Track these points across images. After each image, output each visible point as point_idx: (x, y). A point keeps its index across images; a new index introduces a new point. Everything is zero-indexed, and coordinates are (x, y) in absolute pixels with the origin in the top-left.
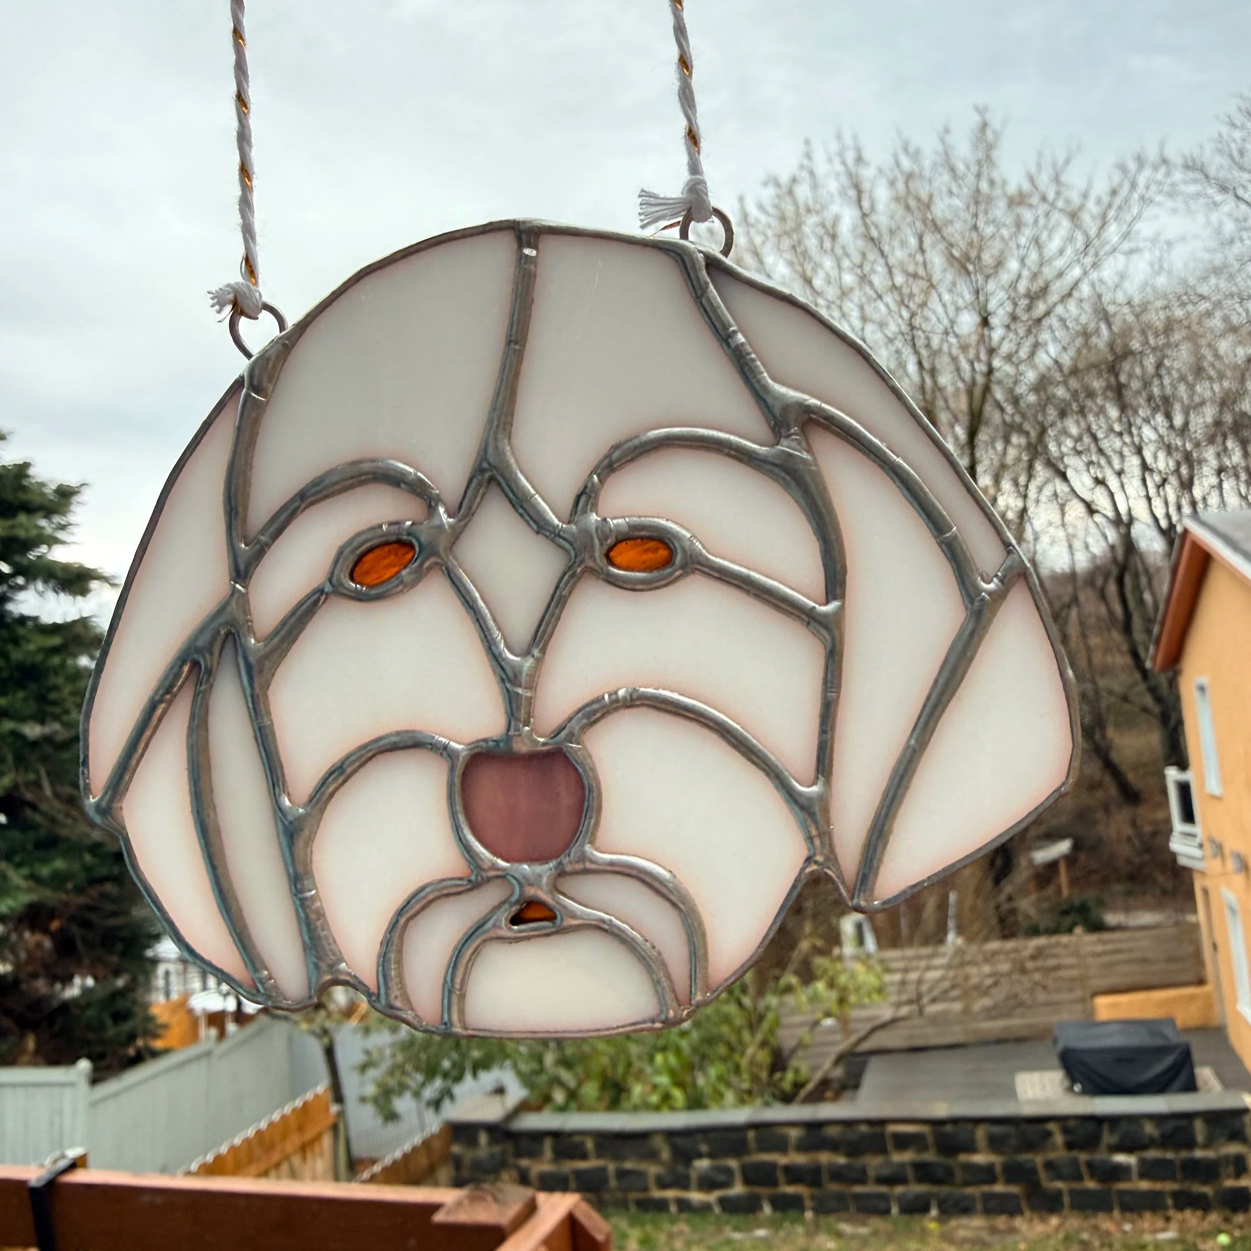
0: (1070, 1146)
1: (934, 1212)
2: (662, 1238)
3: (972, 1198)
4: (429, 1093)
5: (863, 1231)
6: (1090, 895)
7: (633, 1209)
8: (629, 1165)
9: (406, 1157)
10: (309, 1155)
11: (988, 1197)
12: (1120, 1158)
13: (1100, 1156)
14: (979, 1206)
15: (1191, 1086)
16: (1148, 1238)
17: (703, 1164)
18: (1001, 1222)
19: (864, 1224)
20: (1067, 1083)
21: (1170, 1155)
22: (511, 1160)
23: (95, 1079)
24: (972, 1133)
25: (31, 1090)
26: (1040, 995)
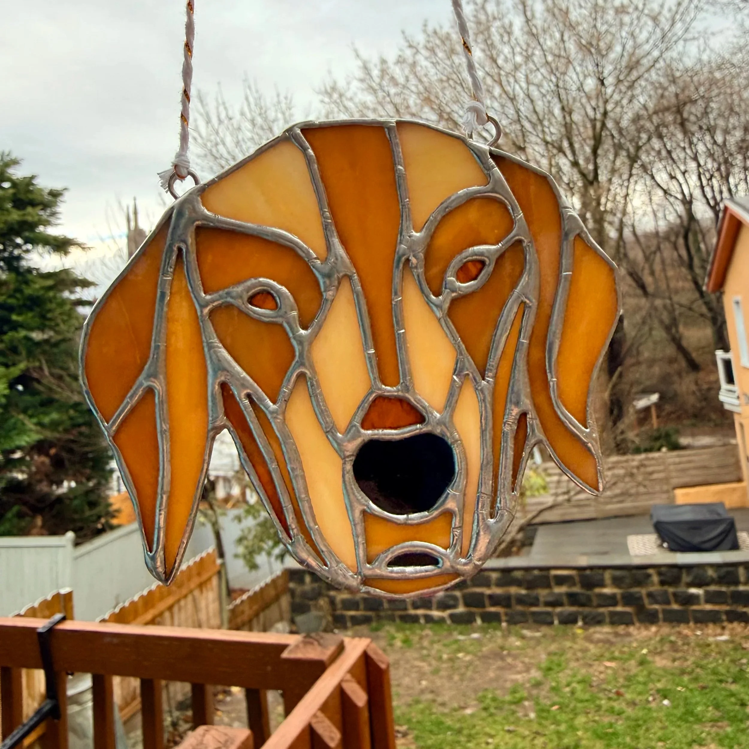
0: (662, 583)
1: (580, 623)
2: (415, 639)
3: (602, 614)
4: (277, 551)
5: (538, 634)
6: (671, 427)
7: (398, 621)
9: (262, 589)
10: (204, 589)
11: (613, 614)
12: (693, 591)
13: (681, 589)
14: (607, 620)
15: (735, 546)
16: (711, 639)
18: (621, 629)
19: (538, 631)
20: (659, 542)
21: (724, 589)
22: (324, 592)
23: (77, 544)
24: (602, 575)
25: (39, 550)
26: (642, 489)
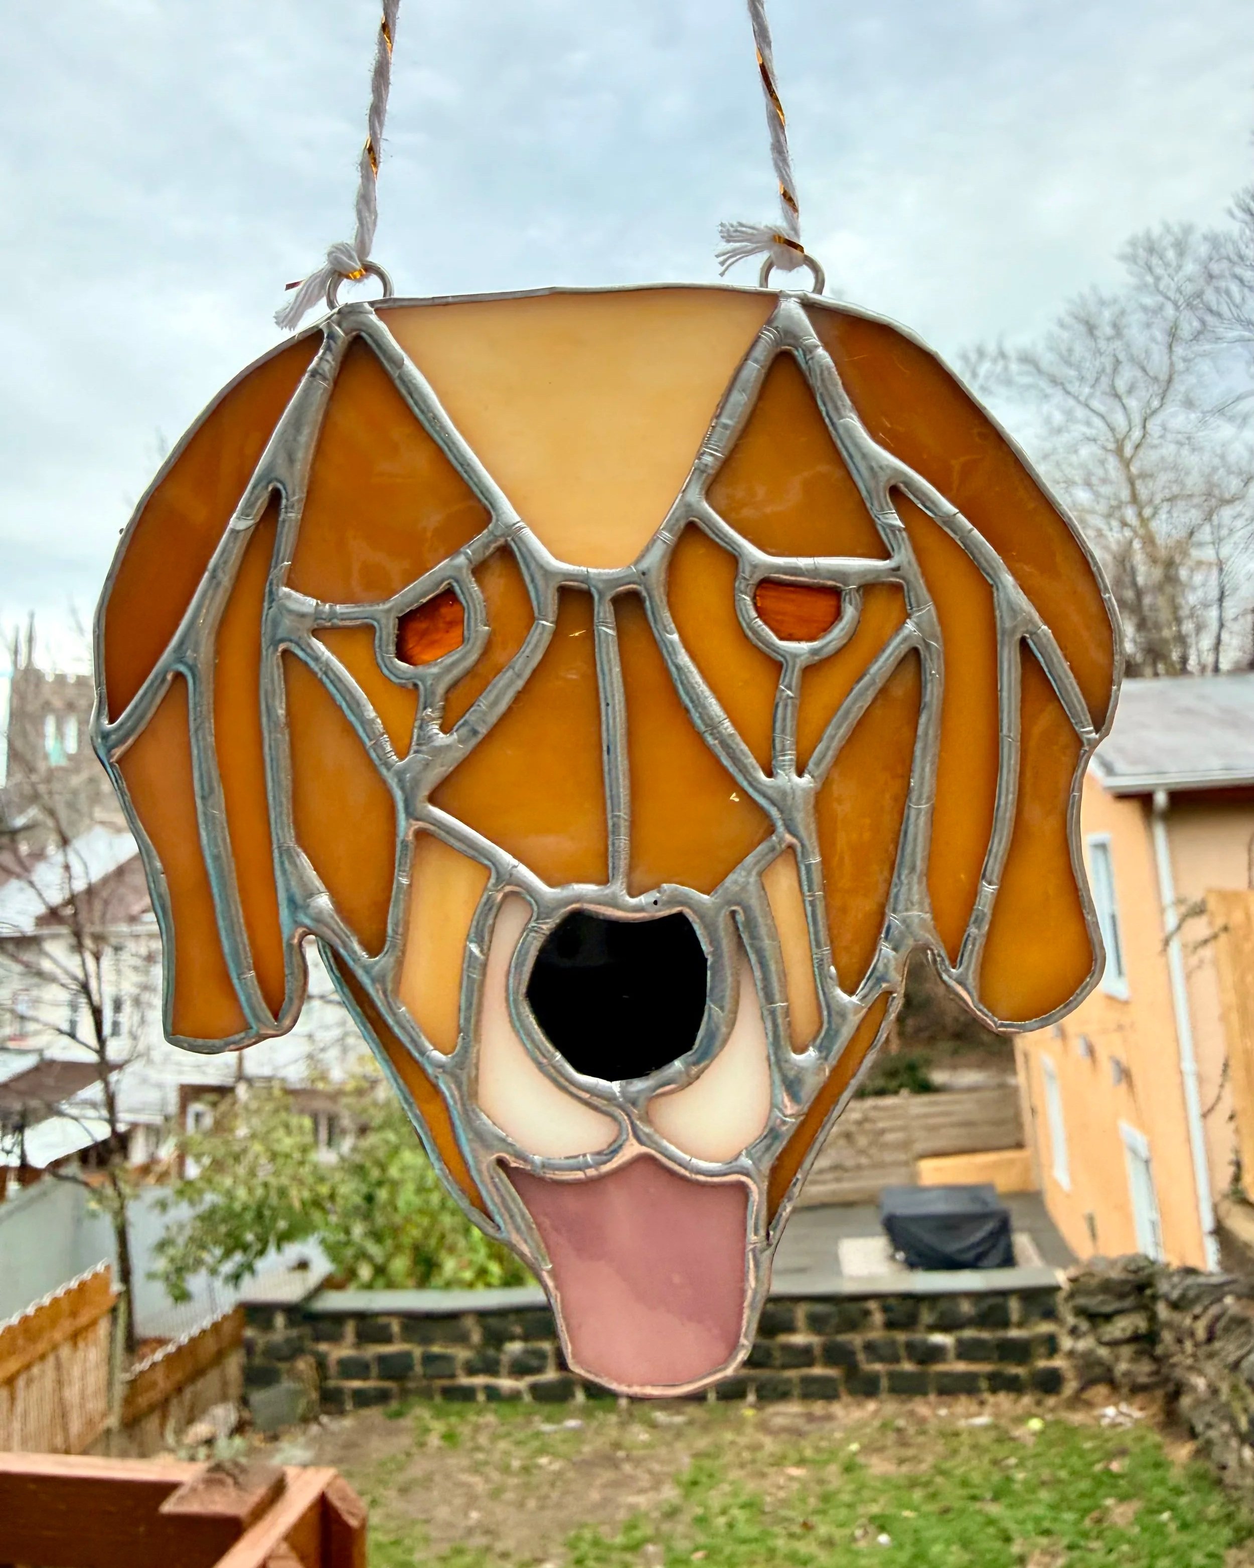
0: (890, 1325)
1: (751, 1398)
2: (465, 1431)
3: (788, 1381)
4: (228, 1267)
5: (679, 1419)
6: (917, 1052)
7: (438, 1399)
8: (436, 1349)
9: (192, 1340)
10: (81, 1344)
11: (807, 1381)
12: (938, 1338)
13: (918, 1336)
14: (796, 1392)
15: (1008, 1261)
16: (962, 1423)
17: (515, 1347)
18: (818, 1407)
19: (679, 1413)
20: (890, 1250)
21: (985, 1335)
22: (309, 1344)
24: (791, 1311)
26: (864, 1160)
